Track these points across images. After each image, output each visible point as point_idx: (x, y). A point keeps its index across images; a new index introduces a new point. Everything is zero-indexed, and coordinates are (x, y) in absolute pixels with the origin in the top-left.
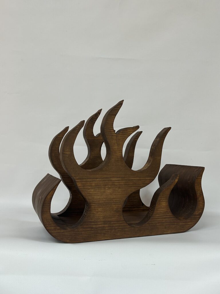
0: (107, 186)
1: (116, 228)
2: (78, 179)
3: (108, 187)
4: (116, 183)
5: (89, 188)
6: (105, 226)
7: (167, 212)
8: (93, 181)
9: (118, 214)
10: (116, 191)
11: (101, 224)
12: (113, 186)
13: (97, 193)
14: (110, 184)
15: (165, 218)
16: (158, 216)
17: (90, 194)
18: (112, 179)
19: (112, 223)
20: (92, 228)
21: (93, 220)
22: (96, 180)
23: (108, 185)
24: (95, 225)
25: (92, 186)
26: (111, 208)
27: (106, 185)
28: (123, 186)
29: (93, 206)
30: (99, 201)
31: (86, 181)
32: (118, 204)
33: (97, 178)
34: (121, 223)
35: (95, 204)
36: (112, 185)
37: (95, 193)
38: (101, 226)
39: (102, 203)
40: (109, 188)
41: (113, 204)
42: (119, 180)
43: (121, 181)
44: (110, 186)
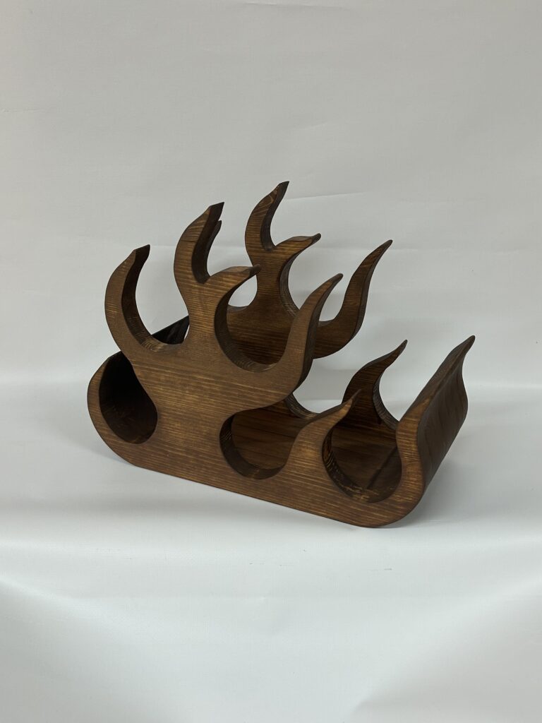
0: (187, 388)
1: (210, 467)
2: (135, 363)
3: (189, 390)
4: (204, 384)
5: (156, 384)
6: (190, 457)
7: (316, 471)
8: (162, 372)
9: (211, 444)
10: (204, 400)
11: (181, 452)
12: (199, 390)
13: (170, 396)
14: (192, 384)
15: (313, 482)
16: (296, 474)
17: (158, 393)
18: (195, 376)
19: (201, 456)
20: (167, 453)
21: (167, 441)
22: (166, 371)
23: (189, 385)
24: (172, 449)
25: (159, 380)
26: (197, 429)
27: (185, 385)
28: (220, 394)
29: (165, 416)
30: (175, 411)
31: (150, 370)
32: (210, 426)
33: (168, 369)
34: (218, 462)
35: (167, 413)
36: (197, 387)
37: (167, 395)
38: (180, 454)
39: (180, 415)
40: (192, 392)
41: (201, 422)
42: (209, 381)
43: (214, 384)
44: (193, 389)
